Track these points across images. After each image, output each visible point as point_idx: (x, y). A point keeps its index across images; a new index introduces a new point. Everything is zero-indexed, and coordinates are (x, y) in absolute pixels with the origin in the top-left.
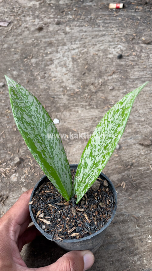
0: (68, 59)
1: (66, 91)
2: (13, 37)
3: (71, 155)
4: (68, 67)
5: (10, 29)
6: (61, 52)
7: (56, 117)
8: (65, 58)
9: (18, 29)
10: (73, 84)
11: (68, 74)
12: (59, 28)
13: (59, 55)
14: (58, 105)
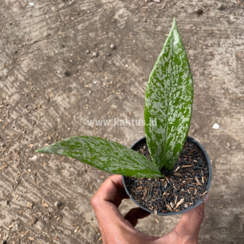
0: (232, 57)
1: (227, 95)
2: (167, 18)
3: (232, 165)
4: (231, 66)
5: (163, 7)
6: (223, 45)
7: (216, 122)
8: (228, 55)
9: (172, 8)
10: (236, 87)
11: (231, 75)
12: (222, 14)
13: (221, 50)
14: (219, 109)
